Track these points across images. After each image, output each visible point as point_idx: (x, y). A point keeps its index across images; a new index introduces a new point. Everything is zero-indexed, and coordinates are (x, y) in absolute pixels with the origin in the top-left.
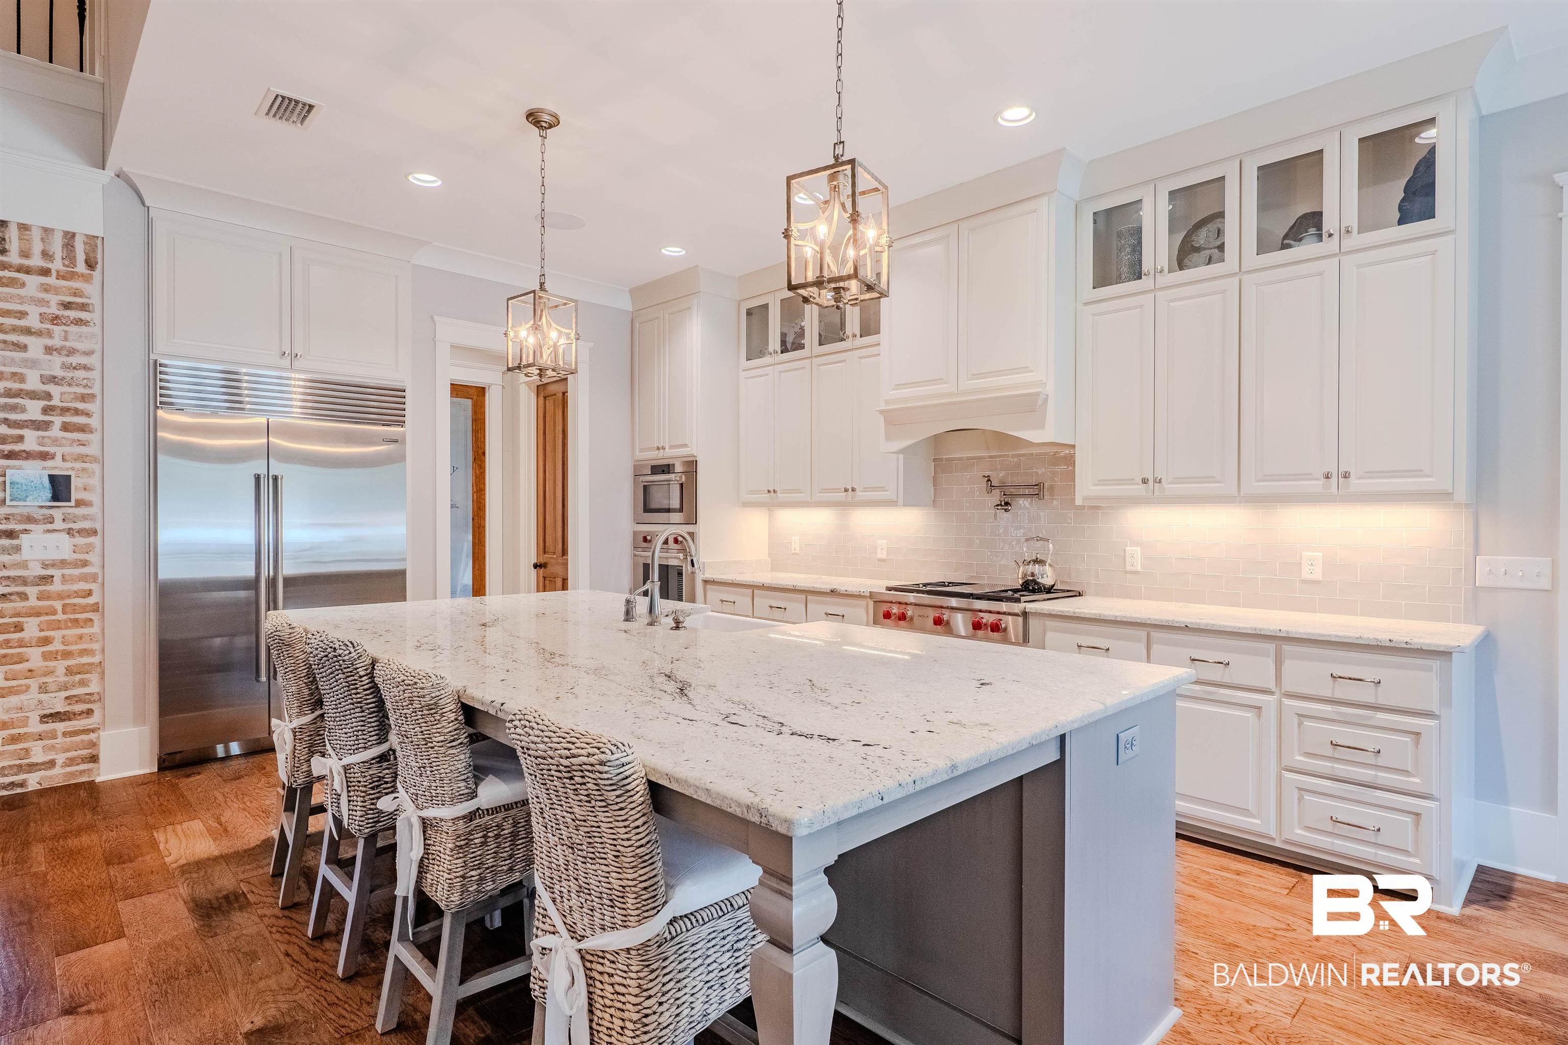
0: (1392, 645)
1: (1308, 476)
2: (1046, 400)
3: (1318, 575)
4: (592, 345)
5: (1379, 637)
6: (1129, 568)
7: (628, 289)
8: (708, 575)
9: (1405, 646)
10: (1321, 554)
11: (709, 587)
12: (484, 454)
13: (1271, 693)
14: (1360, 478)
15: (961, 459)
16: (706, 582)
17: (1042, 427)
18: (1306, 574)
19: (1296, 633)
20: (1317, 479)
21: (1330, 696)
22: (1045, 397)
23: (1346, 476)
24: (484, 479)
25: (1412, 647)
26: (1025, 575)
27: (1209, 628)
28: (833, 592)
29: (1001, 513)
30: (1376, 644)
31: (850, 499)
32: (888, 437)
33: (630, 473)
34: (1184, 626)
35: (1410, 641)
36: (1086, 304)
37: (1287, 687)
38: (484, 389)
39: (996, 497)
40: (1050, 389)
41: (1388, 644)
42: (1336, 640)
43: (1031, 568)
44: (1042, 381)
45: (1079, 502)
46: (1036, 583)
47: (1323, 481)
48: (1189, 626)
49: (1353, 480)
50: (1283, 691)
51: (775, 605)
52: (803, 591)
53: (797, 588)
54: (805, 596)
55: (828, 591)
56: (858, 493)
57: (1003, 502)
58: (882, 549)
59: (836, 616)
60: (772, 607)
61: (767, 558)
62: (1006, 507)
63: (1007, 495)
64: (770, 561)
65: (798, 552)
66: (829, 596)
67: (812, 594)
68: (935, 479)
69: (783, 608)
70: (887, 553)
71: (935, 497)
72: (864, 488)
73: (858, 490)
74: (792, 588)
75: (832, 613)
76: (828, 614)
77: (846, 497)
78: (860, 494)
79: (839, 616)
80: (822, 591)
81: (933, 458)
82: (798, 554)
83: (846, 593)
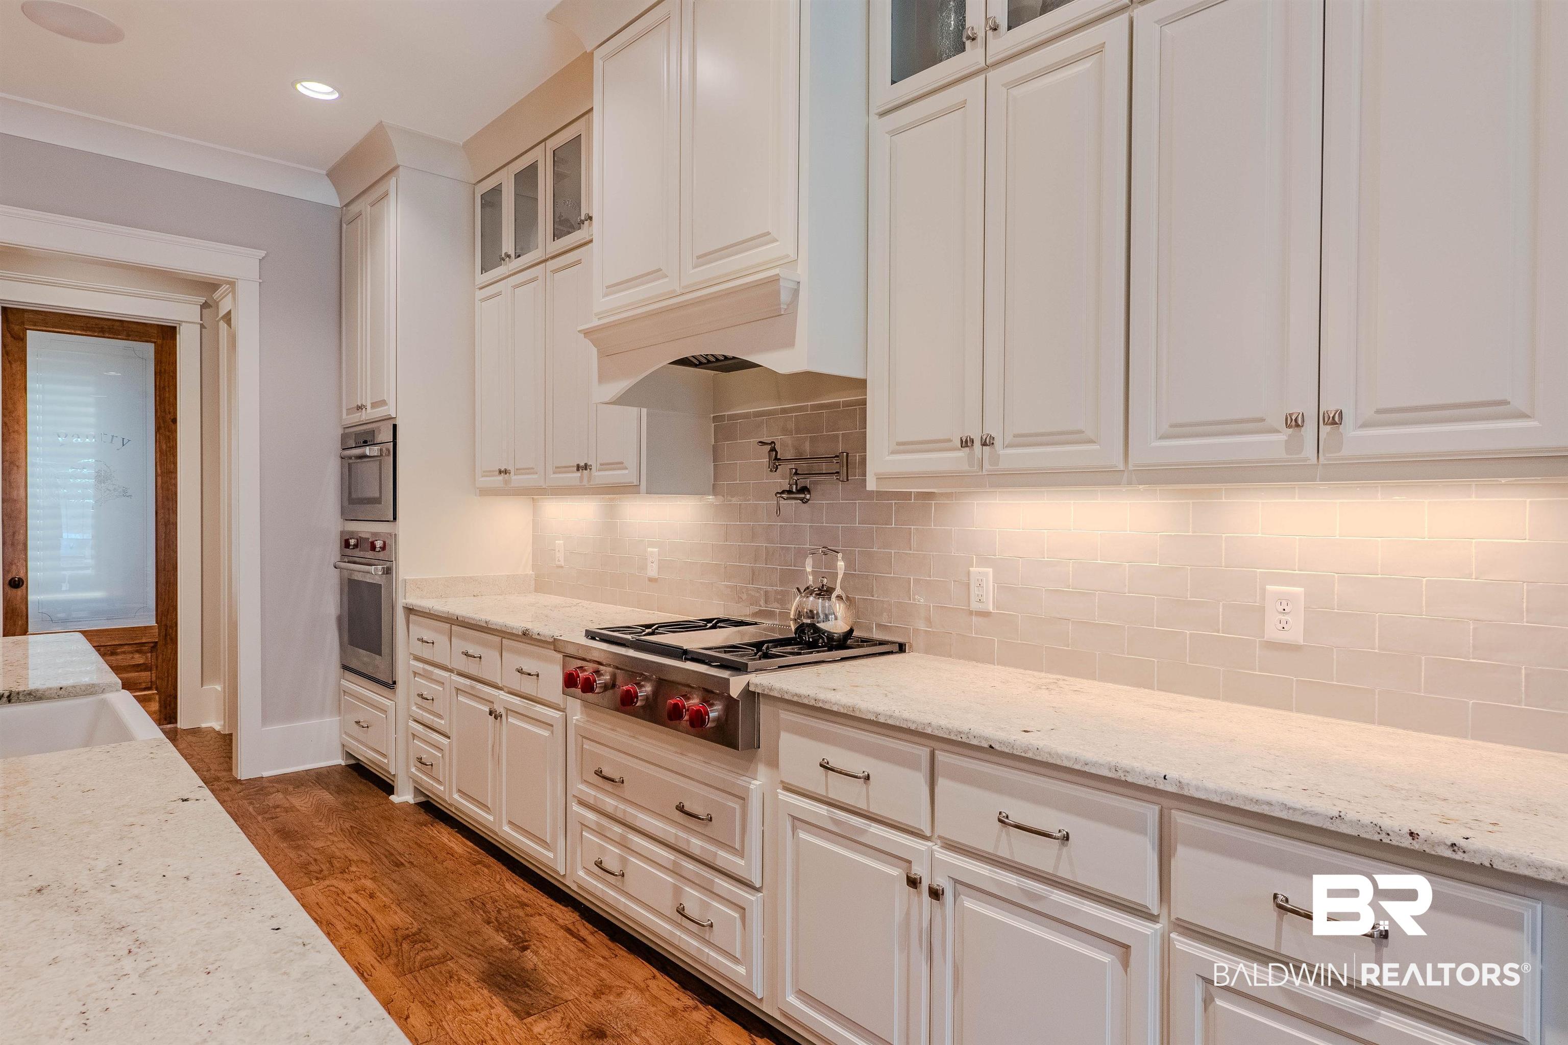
0: (1416, 846)
1: (1256, 424)
2: (796, 292)
3: (1295, 634)
4: (262, 253)
5: (1386, 823)
6: (975, 606)
7: (324, 172)
8: (413, 600)
9: (1448, 853)
10: (1301, 590)
11: (412, 617)
12: (174, 421)
13: (1152, 918)
14: (1364, 425)
15: (746, 416)
16: (410, 611)
17: (790, 343)
18: (1273, 633)
19: (1197, 788)
20: (1277, 431)
21: (1272, 948)
22: (794, 286)
23: (1335, 420)
24: (175, 456)
25: (1466, 858)
26: (799, 615)
27: (1029, 755)
28: (525, 634)
29: (790, 505)
30: (1376, 838)
31: (585, 482)
32: (603, 378)
33: (335, 445)
34: (986, 746)
35: (1462, 843)
36: (882, 114)
37: (1181, 910)
38: (173, 329)
39: (781, 481)
40: (801, 272)
41: (1407, 842)
42: (1284, 815)
43: (812, 602)
44: (787, 256)
45: (871, 485)
46: (817, 630)
47: (1284, 435)
48: (997, 746)
49: (1348, 429)
50: (1173, 918)
51: (471, 652)
52: (496, 630)
53: (489, 626)
54: (500, 638)
55: (521, 634)
56: (595, 473)
57: (794, 486)
58: (653, 563)
59: (529, 674)
60: (466, 654)
61: (530, 572)
62: (803, 496)
63: (799, 474)
64: (534, 576)
65: (562, 563)
66: (524, 640)
67: (507, 636)
68: (715, 449)
69: (478, 657)
70: (659, 568)
71: (715, 479)
72: (601, 465)
73: (594, 468)
74: (485, 625)
75: (525, 669)
76: (520, 671)
77: (581, 478)
78: (596, 474)
79: (532, 675)
80: (514, 631)
81: (712, 416)
82: (562, 567)
83: (538, 637)
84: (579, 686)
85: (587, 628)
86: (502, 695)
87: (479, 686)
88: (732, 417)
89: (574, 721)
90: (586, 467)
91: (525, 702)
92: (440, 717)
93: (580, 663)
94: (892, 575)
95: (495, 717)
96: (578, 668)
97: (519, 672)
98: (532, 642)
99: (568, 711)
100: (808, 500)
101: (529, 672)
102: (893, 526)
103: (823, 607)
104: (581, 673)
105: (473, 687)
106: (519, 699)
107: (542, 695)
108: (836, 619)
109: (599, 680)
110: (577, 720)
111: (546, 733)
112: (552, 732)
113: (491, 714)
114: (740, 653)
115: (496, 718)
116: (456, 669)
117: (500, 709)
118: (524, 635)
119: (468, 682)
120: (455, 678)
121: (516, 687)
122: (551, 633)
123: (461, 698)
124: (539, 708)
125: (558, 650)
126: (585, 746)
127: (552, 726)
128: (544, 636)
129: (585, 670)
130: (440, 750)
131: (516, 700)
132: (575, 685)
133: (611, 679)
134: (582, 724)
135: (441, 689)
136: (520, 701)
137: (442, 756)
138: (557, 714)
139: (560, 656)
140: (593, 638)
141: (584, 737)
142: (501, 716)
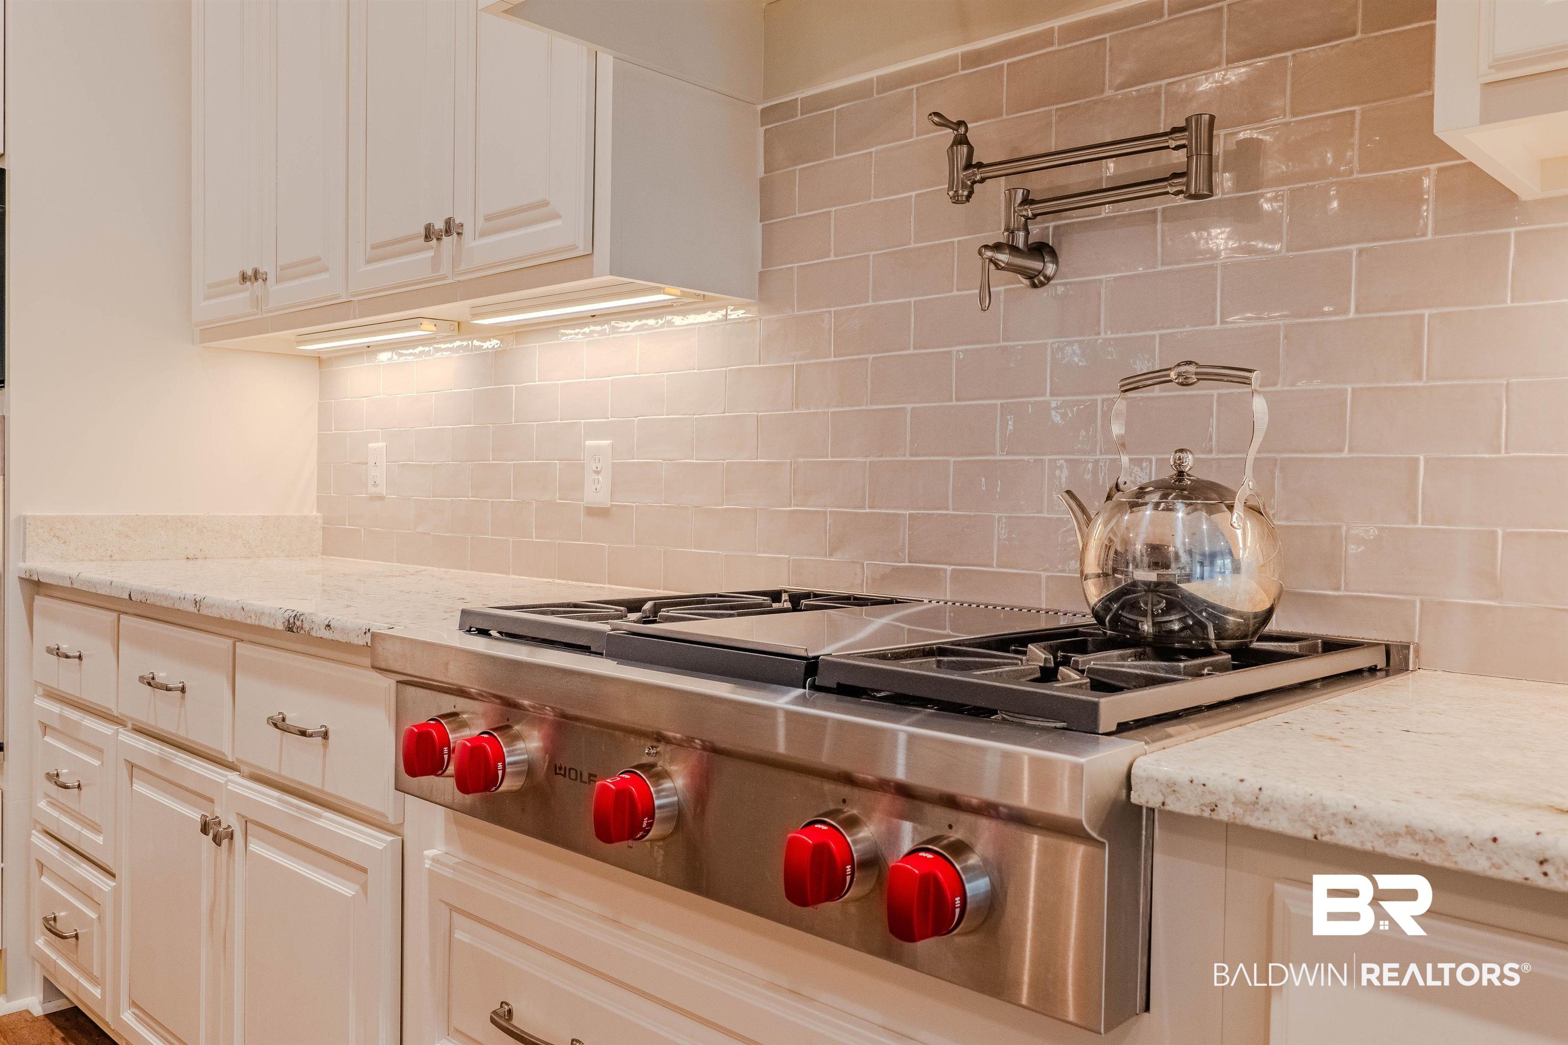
8: (43, 563)
11: (38, 600)
16: (35, 586)
28: (294, 626)
31: (443, 272)
51: (162, 677)
52: (220, 621)
53: (204, 611)
54: (230, 642)
55: (280, 626)
56: (470, 241)
57: (1022, 234)
58: (597, 473)
59: (303, 733)
60: (150, 682)
61: (311, 511)
62: (1038, 265)
63: (1033, 202)
64: (320, 521)
65: (382, 490)
66: (288, 645)
67: (246, 636)
68: (766, 188)
69: (176, 689)
70: (613, 484)
71: (767, 259)
72: (488, 219)
73: (467, 230)
74: (192, 609)
75: (294, 719)
76: (279, 724)
77: (436, 262)
78: (474, 244)
79: (311, 736)
80: (264, 622)
81: (760, 107)
82: (381, 498)
83: (327, 634)
84: (451, 769)
85: (467, 607)
86: (235, 783)
87: (181, 759)
88: (813, 103)
89: (428, 864)
90: (450, 228)
91: (292, 805)
92: (96, 828)
93: (449, 703)
94: (1345, 454)
95: (214, 839)
96: (444, 716)
97: (275, 725)
98: (313, 650)
99: (409, 833)
100: (1049, 279)
101: (303, 726)
102: (1352, 315)
103: (1194, 534)
104: (454, 731)
105: (164, 762)
106: (276, 794)
107: (336, 788)
108: (1236, 569)
109: (511, 753)
110: (435, 860)
111: (347, 890)
112: (364, 887)
113: (205, 829)
114: (1007, 669)
115: (217, 840)
116: (131, 719)
117: (229, 820)
118: (290, 629)
119: (155, 748)
120: (128, 738)
121: (269, 765)
122: (364, 623)
123: (138, 787)
124: (329, 821)
125: (383, 666)
126: (458, 935)
127: (365, 871)
128: (343, 630)
129: (464, 725)
130: (96, 904)
131: (269, 797)
132: (435, 767)
133: (546, 750)
134: (448, 873)
135: (97, 763)
136: (279, 800)
137: (99, 918)
138: (379, 841)
139: (388, 683)
140: (483, 632)
141: (453, 908)
142: (231, 836)
